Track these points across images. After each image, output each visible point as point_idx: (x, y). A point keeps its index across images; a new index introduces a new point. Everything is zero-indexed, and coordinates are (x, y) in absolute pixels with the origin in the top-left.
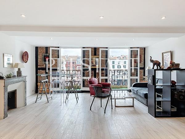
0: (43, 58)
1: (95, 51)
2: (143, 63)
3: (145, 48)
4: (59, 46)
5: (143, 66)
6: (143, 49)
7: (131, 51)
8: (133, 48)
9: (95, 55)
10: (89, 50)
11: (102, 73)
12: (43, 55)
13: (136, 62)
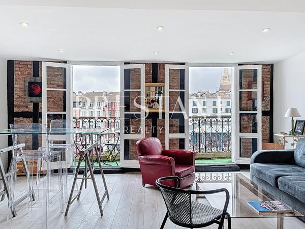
0: (27, 89)
1: (155, 71)
2: (268, 99)
3: (272, 65)
4: (65, 59)
5: (269, 107)
6: (269, 67)
7: (241, 71)
8: (244, 64)
9: (155, 80)
10: (140, 69)
11: (171, 126)
12: (28, 80)
13: (251, 98)
